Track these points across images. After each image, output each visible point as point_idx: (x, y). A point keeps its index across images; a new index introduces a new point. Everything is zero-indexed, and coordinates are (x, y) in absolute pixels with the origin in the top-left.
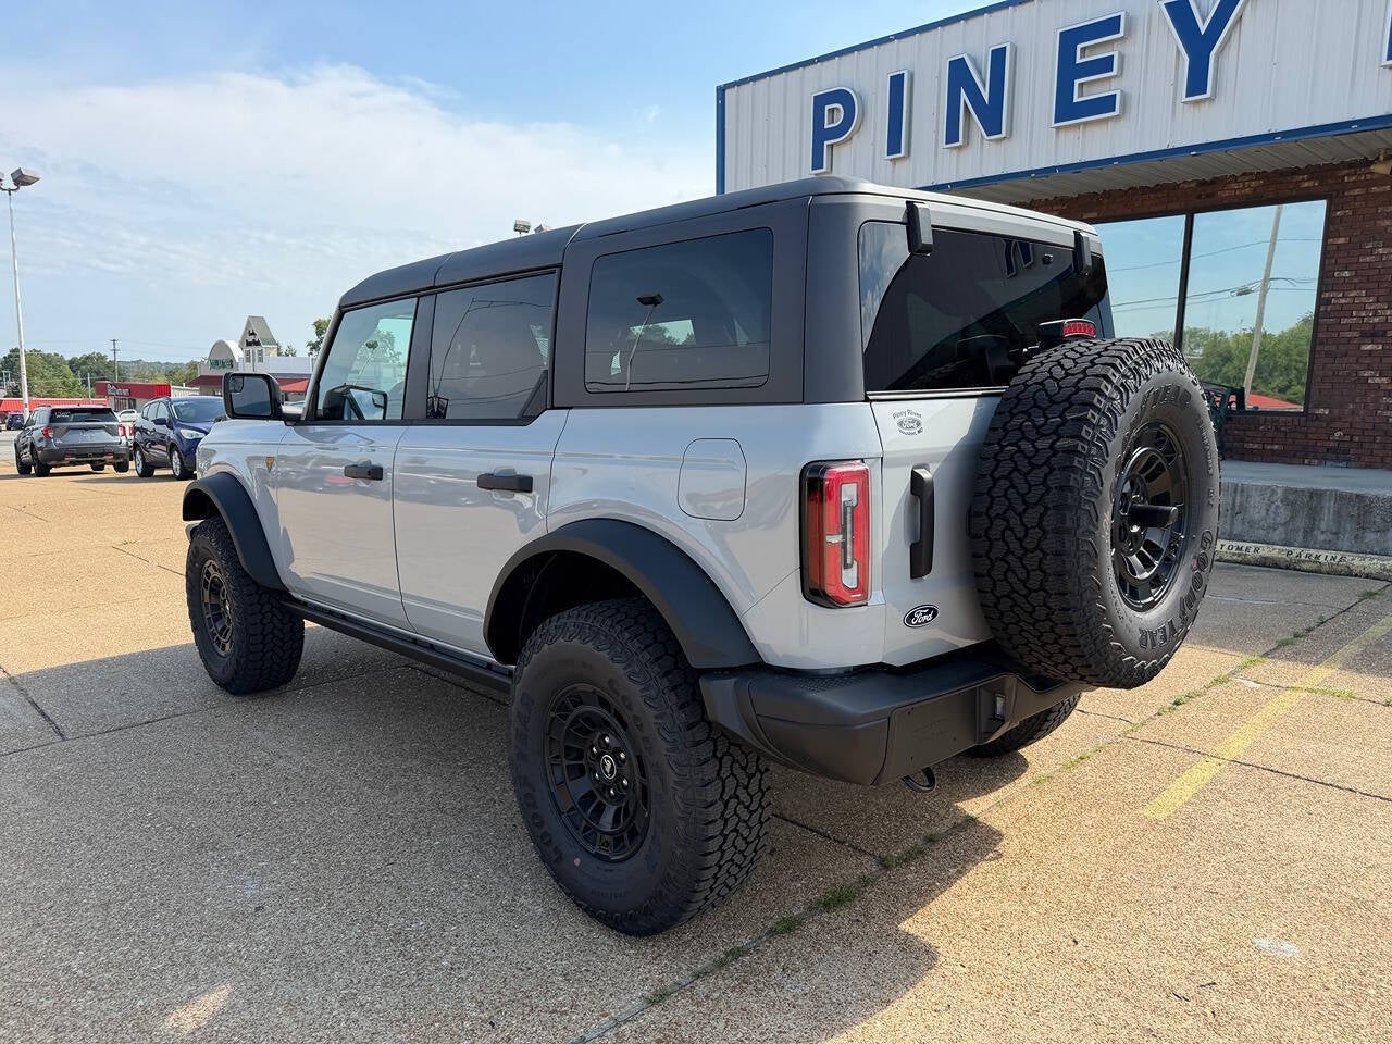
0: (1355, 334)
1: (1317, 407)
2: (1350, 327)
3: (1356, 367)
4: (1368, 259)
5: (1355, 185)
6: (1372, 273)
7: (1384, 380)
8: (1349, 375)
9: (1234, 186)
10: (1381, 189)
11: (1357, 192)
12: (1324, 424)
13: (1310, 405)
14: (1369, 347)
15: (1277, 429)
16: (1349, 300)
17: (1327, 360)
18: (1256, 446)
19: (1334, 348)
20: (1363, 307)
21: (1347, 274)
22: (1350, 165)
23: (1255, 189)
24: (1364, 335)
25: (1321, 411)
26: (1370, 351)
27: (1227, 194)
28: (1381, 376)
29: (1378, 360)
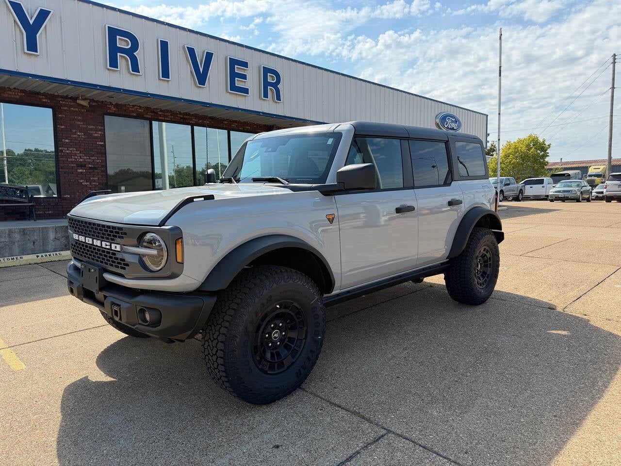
0: (75, 165)
1: (65, 194)
2: (72, 162)
3: (77, 178)
4: (74, 136)
5: (65, 105)
6: (77, 142)
7: (88, 183)
8: (75, 181)
9: (10, 92)
10: (75, 109)
11: (66, 108)
12: (69, 201)
13: (62, 194)
14: (80, 171)
15: (49, 205)
16: (70, 152)
17: (65, 175)
18: (41, 213)
19: (67, 170)
20: (75, 155)
21: (67, 141)
22: (62, 97)
23: (21, 96)
24: (77, 166)
25: (66, 196)
26: (81, 172)
27: (7, 96)
28: (87, 182)
29: (84, 176)
